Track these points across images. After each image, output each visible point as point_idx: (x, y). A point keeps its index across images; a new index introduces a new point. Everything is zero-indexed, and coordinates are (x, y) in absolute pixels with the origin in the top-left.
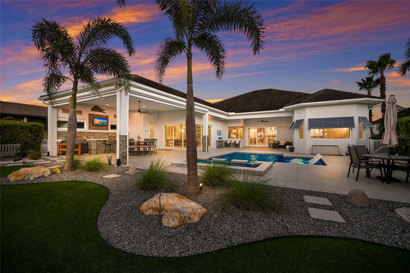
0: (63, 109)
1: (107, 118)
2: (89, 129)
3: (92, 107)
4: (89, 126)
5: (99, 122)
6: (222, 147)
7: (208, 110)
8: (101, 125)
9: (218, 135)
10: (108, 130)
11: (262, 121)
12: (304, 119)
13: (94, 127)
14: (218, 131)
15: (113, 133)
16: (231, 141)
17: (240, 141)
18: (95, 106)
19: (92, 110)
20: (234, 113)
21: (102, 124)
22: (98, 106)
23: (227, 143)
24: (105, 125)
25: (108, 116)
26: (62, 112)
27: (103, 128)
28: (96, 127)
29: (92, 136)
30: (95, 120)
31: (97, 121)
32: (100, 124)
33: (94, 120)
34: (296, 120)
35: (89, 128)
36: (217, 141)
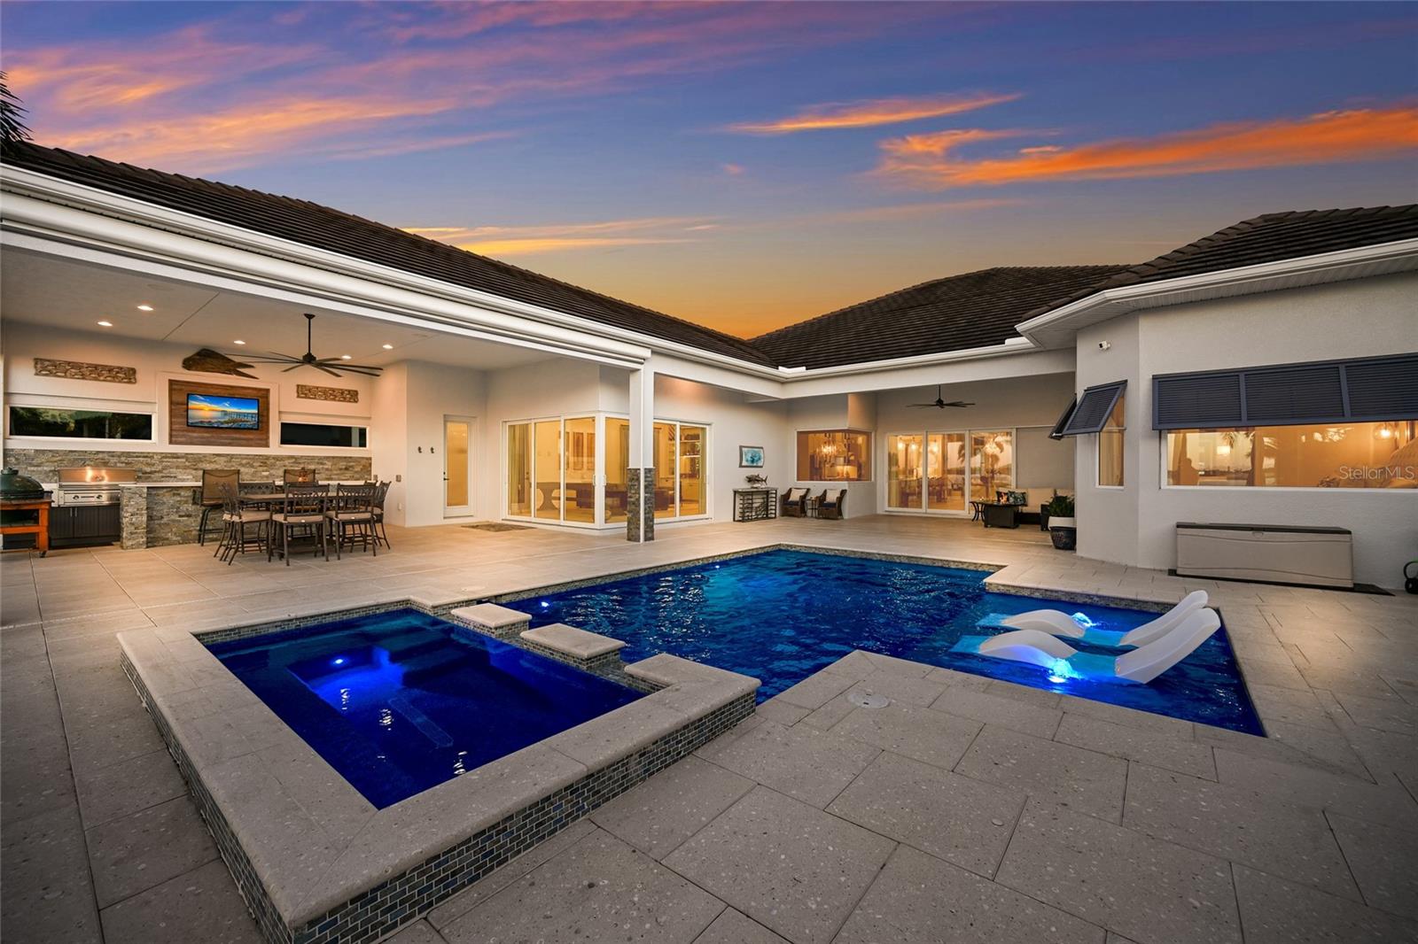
0: (37, 361)
1: (261, 398)
2: (171, 442)
3: (189, 354)
4: (171, 430)
5: (219, 414)
6: (768, 518)
7: (647, 353)
8: (226, 425)
9: (741, 466)
10: (267, 445)
11: (940, 403)
12: (1126, 381)
13: (195, 435)
14: (741, 447)
15: (292, 457)
16: (808, 490)
17: (843, 492)
18: (205, 350)
19: (189, 364)
20: (804, 368)
21: (234, 422)
22: (217, 351)
23: (791, 499)
24: (248, 425)
25: (268, 390)
26: (34, 371)
27: (242, 436)
28: (206, 435)
29: (186, 468)
30: (192, 404)
31: (204, 410)
32: (222, 423)
33: (190, 406)
34: (1089, 389)
35: (171, 436)
36: (735, 492)
